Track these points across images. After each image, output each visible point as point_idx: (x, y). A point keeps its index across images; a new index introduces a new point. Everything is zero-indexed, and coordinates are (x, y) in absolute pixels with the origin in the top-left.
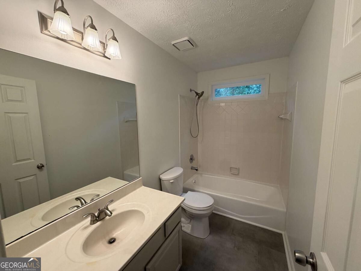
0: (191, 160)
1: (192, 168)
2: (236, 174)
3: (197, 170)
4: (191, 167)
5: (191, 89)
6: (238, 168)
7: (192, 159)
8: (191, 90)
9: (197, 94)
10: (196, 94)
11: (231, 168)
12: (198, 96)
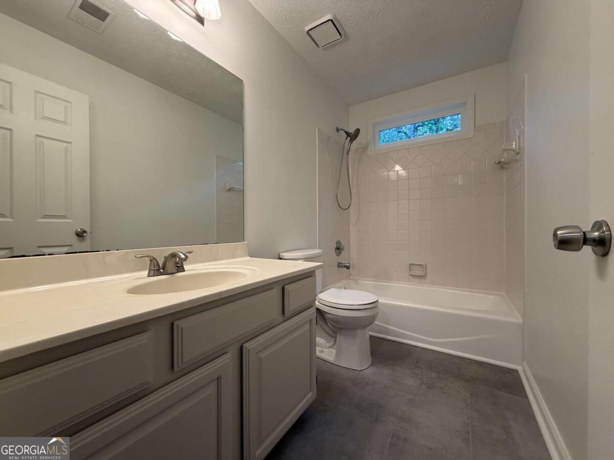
0: (337, 251)
1: (340, 265)
2: (422, 274)
3: (348, 268)
4: (337, 264)
5: (337, 128)
6: (424, 264)
7: (339, 249)
8: (338, 130)
9: (348, 134)
10: (346, 135)
11: (411, 265)
12: (349, 138)
